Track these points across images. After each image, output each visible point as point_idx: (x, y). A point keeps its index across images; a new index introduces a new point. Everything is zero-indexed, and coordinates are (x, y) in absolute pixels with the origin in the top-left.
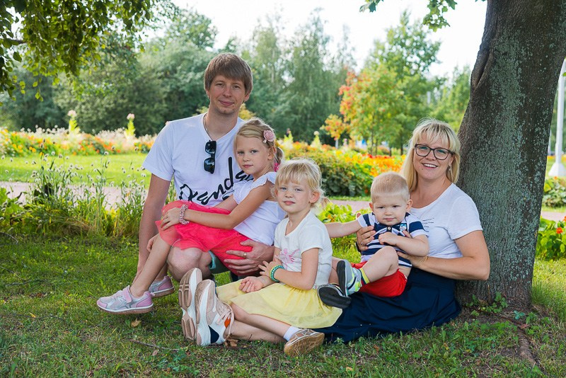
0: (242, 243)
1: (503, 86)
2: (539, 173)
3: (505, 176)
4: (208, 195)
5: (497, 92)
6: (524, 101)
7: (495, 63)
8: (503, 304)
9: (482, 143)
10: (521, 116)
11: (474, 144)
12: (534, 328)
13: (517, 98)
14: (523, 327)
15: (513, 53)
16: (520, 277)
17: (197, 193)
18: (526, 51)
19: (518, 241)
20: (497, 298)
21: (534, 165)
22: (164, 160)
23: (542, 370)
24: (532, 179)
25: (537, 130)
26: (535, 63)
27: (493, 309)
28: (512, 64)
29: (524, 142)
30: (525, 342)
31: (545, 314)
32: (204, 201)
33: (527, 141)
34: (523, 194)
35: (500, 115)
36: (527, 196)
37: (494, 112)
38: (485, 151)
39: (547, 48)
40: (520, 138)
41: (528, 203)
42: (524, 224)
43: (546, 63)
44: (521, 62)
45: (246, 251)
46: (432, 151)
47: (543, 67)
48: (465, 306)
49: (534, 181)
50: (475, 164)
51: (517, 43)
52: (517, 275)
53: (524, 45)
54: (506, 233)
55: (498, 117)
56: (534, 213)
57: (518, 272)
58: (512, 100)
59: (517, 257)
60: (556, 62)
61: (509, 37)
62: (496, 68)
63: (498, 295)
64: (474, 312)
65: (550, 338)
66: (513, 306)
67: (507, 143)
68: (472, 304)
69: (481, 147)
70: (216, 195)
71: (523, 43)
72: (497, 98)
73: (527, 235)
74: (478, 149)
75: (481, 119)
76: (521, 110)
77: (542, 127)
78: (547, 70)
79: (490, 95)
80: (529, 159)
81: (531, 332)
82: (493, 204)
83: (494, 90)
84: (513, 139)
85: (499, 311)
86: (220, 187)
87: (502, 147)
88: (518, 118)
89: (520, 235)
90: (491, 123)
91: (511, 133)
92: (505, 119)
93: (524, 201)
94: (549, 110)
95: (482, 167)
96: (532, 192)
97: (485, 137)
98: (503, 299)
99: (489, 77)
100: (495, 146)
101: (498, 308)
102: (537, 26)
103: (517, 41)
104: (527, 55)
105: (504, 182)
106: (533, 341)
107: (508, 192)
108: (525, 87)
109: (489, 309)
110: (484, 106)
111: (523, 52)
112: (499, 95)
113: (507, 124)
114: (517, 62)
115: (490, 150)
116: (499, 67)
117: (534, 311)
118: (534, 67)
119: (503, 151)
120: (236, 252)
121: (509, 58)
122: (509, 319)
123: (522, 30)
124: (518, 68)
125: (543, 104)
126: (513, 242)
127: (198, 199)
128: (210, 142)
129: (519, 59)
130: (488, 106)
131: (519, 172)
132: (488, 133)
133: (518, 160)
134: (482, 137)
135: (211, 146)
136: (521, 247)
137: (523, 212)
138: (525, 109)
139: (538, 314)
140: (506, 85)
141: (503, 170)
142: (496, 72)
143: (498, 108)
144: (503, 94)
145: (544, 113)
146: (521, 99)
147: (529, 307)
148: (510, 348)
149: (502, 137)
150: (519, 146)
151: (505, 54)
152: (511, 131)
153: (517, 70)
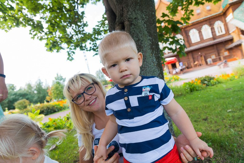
1: (140, 35)
5: (137, 39)
6: (151, 41)
13: (148, 40)
15: (139, 17)
26: (150, 21)
28: (141, 23)
29: (157, 63)
40: (155, 60)
51: (139, 12)
53: (143, 12)
58: (146, 42)
61: (134, 11)
62: (133, 26)
67: (150, 64)
71: (142, 12)
76: (151, 46)
84: (152, 62)
88: (151, 50)
102: (146, 3)
103: (139, 11)
104: (146, 17)
108: (150, 33)
111: (144, 16)
114: (143, 21)
116: (135, 26)
119: (149, 69)
121: (138, 19)
123: (140, 5)
124: (144, 24)
129: (143, 20)
133: (157, 72)
138: (153, 45)
140: (141, 34)
142: (133, 28)
144: (141, 39)
146: (150, 40)
149: (147, 62)
150: (155, 65)
151: (135, 18)
152: (150, 57)
153: (144, 25)
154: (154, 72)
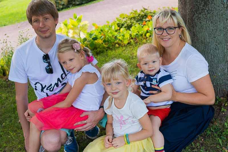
0: (81, 116)
3: (221, 26)
4: (53, 86)
9: (202, 9)
17: (46, 86)
22: (21, 73)
32: (51, 90)
38: (205, 14)
45: (85, 120)
46: (165, 30)
50: (200, 23)
70: (57, 85)
74: (200, 14)
82: (217, 44)
84: (221, 3)
86: (59, 80)
87: (216, 10)
95: (206, 24)
100: (211, 10)
105: (221, 30)
107: (224, 35)
115: (208, 13)
119: (217, 12)
120: (79, 123)
127: (47, 89)
128: (44, 56)
132: (205, 3)
134: (202, 6)
135: (46, 57)
141: (219, 23)
149: (215, 4)
154: (222, 15)
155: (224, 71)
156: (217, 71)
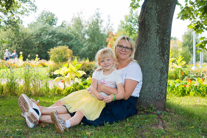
2: (166, 56)
3: (153, 57)
5: (148, 23)
6: (159, 27)
7: (147, 12)
8: (153, 108)
9: (143, 44)
10: (158, 33)
11: (140, 45)
12: (165, 116)
13: (156, 26)
14: (161, 116)
15: (154, 8)
16: (160, 98)
18: (159, 7)
19: (159, 83)
20: (151, 106)
21: (164, 52)
23: (166, 132)
24: (164, 58)
25: (165, 38)
26: (162, 11)
27: (150, 110)
28: (153, 12)
30: (161, 122)
31: (171, 112)
33: (160, 43)
34: (160, 64)
35: (150, 33)
36: (162, 65)
37: (147, 32)
38: (144, 47)
39: (167, 5)
40: (158, 41)
41: (163, 68)
42: (161, 76)
43: (167, 11)
44: (157, 11)
46: (124, 48)
47: (166, 13)
48: (139, 110)
49: (164, 59)
50: (141, 53)
52: (160, 97)
53: (158, 4)
54: (154, 80)
55: (149, 33)
56: (165, 72)
57: (160, 96)
58: (154, 27)
59: (159, 89)
60: (171, 11)
61: (152, 2)
63: (152, 105)
64: (142, 112)
65: (171, 120)
66: (157, 109)
67: (153, 44)
68: (141, 109)
69: (143, 46)
71: (157, 4)
72: (148, 26)
73: (163, 81)
74: (142, 47)
75: (143, 35)
76: (158, 30)
77: (167, 37)
78: (167, 14)
79: (145, 25)
80: (162, 50)
81: (164, 118)
82: (148, 68)
83: (147, 23)
84: (155, 42)
85: (152, 111)
87: (151, 46)
88: (157, 34)
89: (160, 81)
90: (146, 36)
91: (154, 40)
92: (151, 34)
93: (161, 67)
94: (170, 30)
95: (144, 54)
96: (164, 63)
97: (144, 42)
98: (154, 106)
99: (145, 18)
100: (148, 45)
101: (151, 110)
103: (155, 3)
104: (159, 9)
105: (152, 60)
106: (164, 121)
107: (154, 63)
108: (159, 21)
109: (148, 111)
110: (143, 29)
111: (158, 7)
112: (149, 24)
113: (153, 36)
114: (155, 11)
115: (146, 47)
116: (148, 14)
117: (166, 111)
118: (162, 13)
119: (151, 47)
121: (152, 9)
122: (156, 114)
125: (167, 28)
126: (157, 83)
129: (156, 10)
130: (145, 29)
131: (158, 55)
132: (145, 40)
133: (158, 50)
134: (143, 42)
136: (161, 85)
137: (160, 71)
138: (159, 30)
139: (168, 112)
140: (151, 20)
141: (152, 54)
142: (147, 15)
143: (149, 30)
144: (151, 24)
145: (167, 31)
147: (164, 109)
148: (154, 124)
149: (151, 41)
150: (158, 45)
151: (151, 8)
152: (154, 39)
153: (156, 14)
154: (154, 50)
155: (150, 89)
156: (145, 87)
